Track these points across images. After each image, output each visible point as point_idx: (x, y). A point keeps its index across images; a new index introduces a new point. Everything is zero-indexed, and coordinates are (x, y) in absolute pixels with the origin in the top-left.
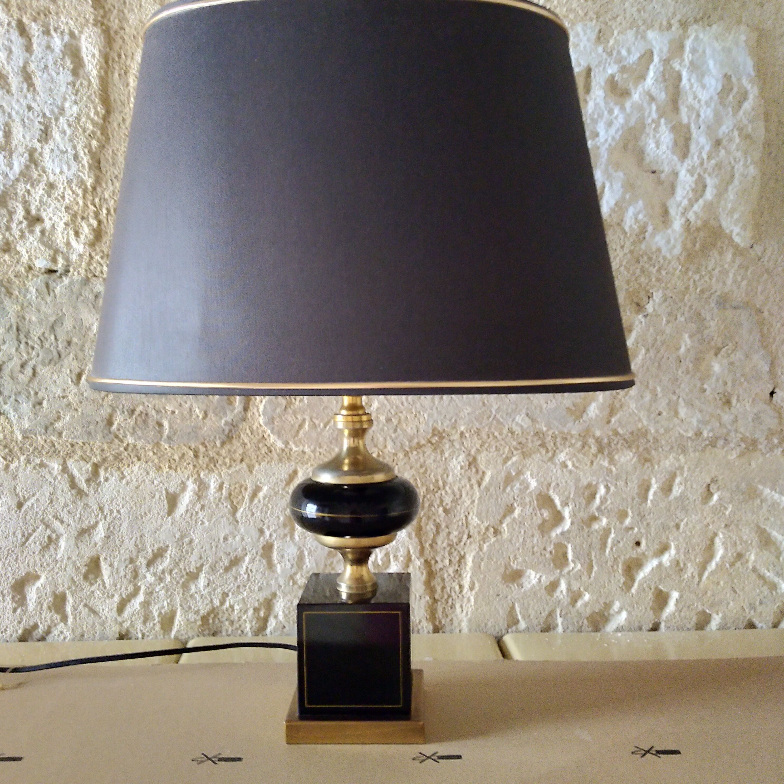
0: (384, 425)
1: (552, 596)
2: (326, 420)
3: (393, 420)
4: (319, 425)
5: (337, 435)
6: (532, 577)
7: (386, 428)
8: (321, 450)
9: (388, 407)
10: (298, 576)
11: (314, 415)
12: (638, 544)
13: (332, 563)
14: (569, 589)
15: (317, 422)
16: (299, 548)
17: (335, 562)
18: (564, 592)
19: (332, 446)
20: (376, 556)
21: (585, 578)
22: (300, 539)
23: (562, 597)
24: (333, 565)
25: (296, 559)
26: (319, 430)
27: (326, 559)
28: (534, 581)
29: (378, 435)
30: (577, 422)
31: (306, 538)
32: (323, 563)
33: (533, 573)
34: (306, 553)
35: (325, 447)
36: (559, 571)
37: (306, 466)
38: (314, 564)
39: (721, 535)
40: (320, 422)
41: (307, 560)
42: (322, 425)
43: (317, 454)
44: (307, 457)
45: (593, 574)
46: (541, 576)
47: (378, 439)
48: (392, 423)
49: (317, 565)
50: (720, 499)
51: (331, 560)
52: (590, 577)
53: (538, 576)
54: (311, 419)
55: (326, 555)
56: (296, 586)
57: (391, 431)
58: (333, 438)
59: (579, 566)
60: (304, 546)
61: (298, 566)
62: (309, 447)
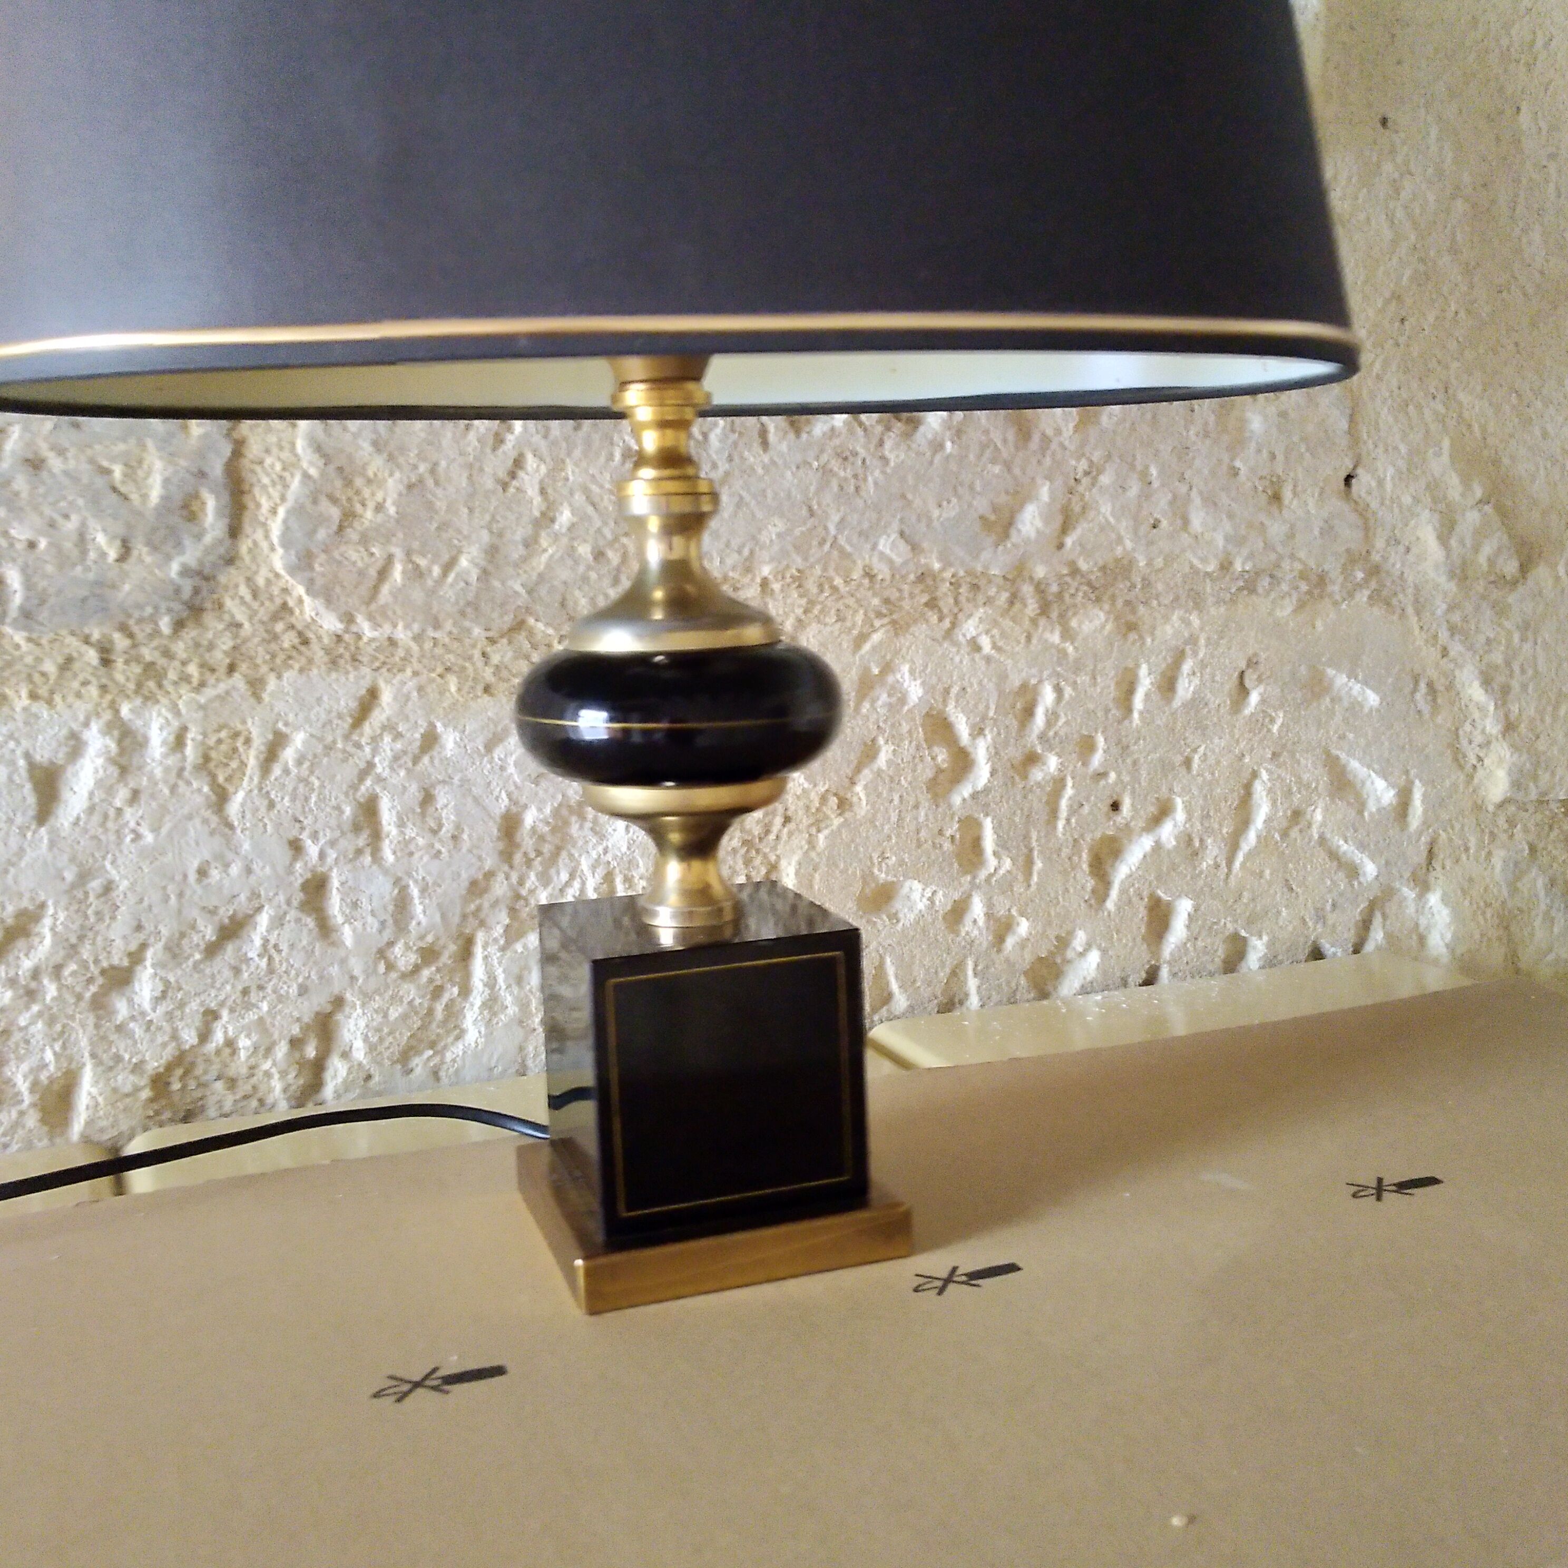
0: (589, 568)
1: (957, 933)
2: (446, 557)
3: (610, 554)
4: (430, 571)
5: (477, 596)
6: (916, 896)
7: (593, 575)
8: (437, 635)
9: (598, 523)
10: (398, 949)
11: (416, 545)
12: (1115, 806)
13: (479, 909)
14: (989, 916)
15: (422, 562)
16: (397, 881)
17: (486, 905)
18: (981, 922)
19: (467, 624)
20: (583, 883)
21: (1019, 888)
22: (397, 859)
23: (976, 932)
24: (482, 915)
25: (391, 908)
26: (430, 583)
27: (466, 900)
28: (922, 906)
29: (577, 593)
30: (1001, 548)
31: (411, 854)
32: (458, 911)
33: (917, 886)
34: (415, 891)
35: (448, 625)
36: (969, 878)
37: (399, 677)
38: (437, 918)
39: (1264, 775)
40: (433, 562)
41: (419, 909)
42: (436, 571)
43: (428, 645)
44: (401, 653)
45: (1035, 878)
46: (934, 893)
47: (576, 603)
48: (608, 561)
49: (443, 916)
50: (1263, 701)
51: (478, 902)
52: (1029, 886)
53: (928, 893)
54: (408, 553)
55: (464, 892)
56: (394, 975)
57: (606, 582)
58: (469, 604)
59: (1007, 864)
60: (409, 875)
61: (396, 922)
62: (407, 627)
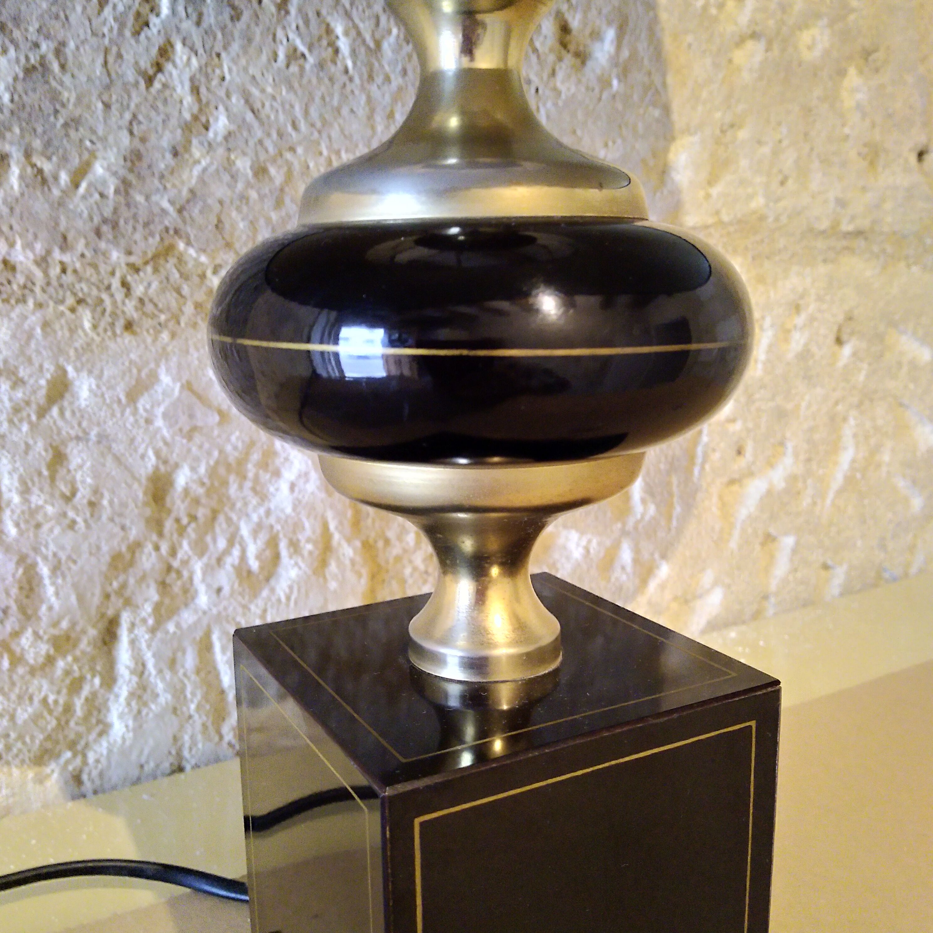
0: (248, 185)
1: (609, 580)
2: (76, 161)
3: (272, 171)
4: (56, 178)
5: (115, 211)
6: (572, 545)
7: (253, 195)
8: (66, 258)
9: (259, 133)
10: (26, 640)
11: (37, 144)
12: (739, 452)
13: (124, 586)
14: (636, 561)
15: (47, 167)
16: (22, 559)
17: (132, 581)
18: (629, 569)
19: (103, 245)
20: (244, 551)
21: (661, 534)
22: (21, 533)
23: (624, 577)
24: (128, 593)
25: (14, 591)
26: (56, 192)
27: (108, 579)
28: (577, 553)
29: (234, 214)
31: (38, 526)
32: (98, 591)
33: (574, 535)
34: (44, 570)
35: (80, 246)
36: (619, 525)
37: (19, 309)
38: (73, 599)
39: (852, 422)
40: (59, 167)
41: (50, 590)
42: (64, 177)
43: (55, 271)
44: (21, 279)
45: (674, 523)
46: (589, 541)
47: (234, 226)
48: (271, 179)
49: (81, 598)
50: (855, 354)
51: (122, 578)
52: (670, 529)
53: (584, 542)
54: (28, 154)
55: (104, 568)
56: (21, 670)
57: (269, 203)
58: (105, 221)
59: (652, 509)
60: (36, 550)
61: (22, 609)
62: (28, 246)
